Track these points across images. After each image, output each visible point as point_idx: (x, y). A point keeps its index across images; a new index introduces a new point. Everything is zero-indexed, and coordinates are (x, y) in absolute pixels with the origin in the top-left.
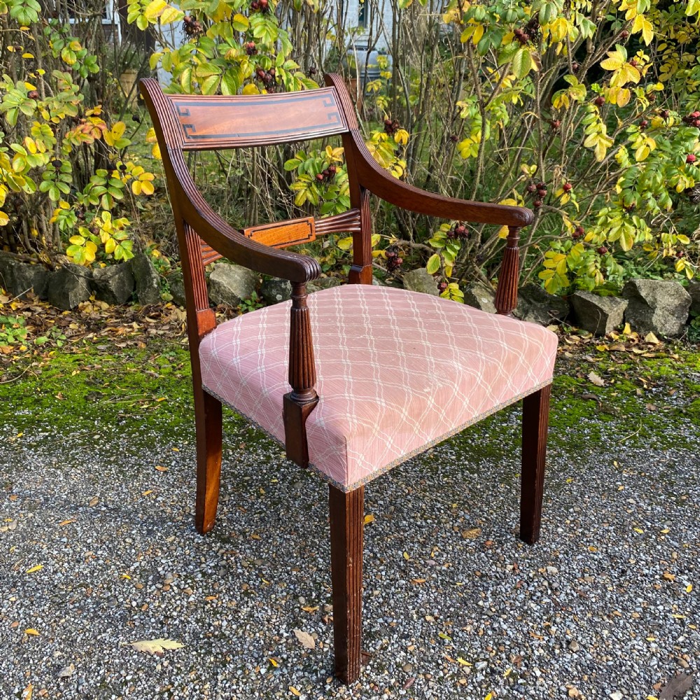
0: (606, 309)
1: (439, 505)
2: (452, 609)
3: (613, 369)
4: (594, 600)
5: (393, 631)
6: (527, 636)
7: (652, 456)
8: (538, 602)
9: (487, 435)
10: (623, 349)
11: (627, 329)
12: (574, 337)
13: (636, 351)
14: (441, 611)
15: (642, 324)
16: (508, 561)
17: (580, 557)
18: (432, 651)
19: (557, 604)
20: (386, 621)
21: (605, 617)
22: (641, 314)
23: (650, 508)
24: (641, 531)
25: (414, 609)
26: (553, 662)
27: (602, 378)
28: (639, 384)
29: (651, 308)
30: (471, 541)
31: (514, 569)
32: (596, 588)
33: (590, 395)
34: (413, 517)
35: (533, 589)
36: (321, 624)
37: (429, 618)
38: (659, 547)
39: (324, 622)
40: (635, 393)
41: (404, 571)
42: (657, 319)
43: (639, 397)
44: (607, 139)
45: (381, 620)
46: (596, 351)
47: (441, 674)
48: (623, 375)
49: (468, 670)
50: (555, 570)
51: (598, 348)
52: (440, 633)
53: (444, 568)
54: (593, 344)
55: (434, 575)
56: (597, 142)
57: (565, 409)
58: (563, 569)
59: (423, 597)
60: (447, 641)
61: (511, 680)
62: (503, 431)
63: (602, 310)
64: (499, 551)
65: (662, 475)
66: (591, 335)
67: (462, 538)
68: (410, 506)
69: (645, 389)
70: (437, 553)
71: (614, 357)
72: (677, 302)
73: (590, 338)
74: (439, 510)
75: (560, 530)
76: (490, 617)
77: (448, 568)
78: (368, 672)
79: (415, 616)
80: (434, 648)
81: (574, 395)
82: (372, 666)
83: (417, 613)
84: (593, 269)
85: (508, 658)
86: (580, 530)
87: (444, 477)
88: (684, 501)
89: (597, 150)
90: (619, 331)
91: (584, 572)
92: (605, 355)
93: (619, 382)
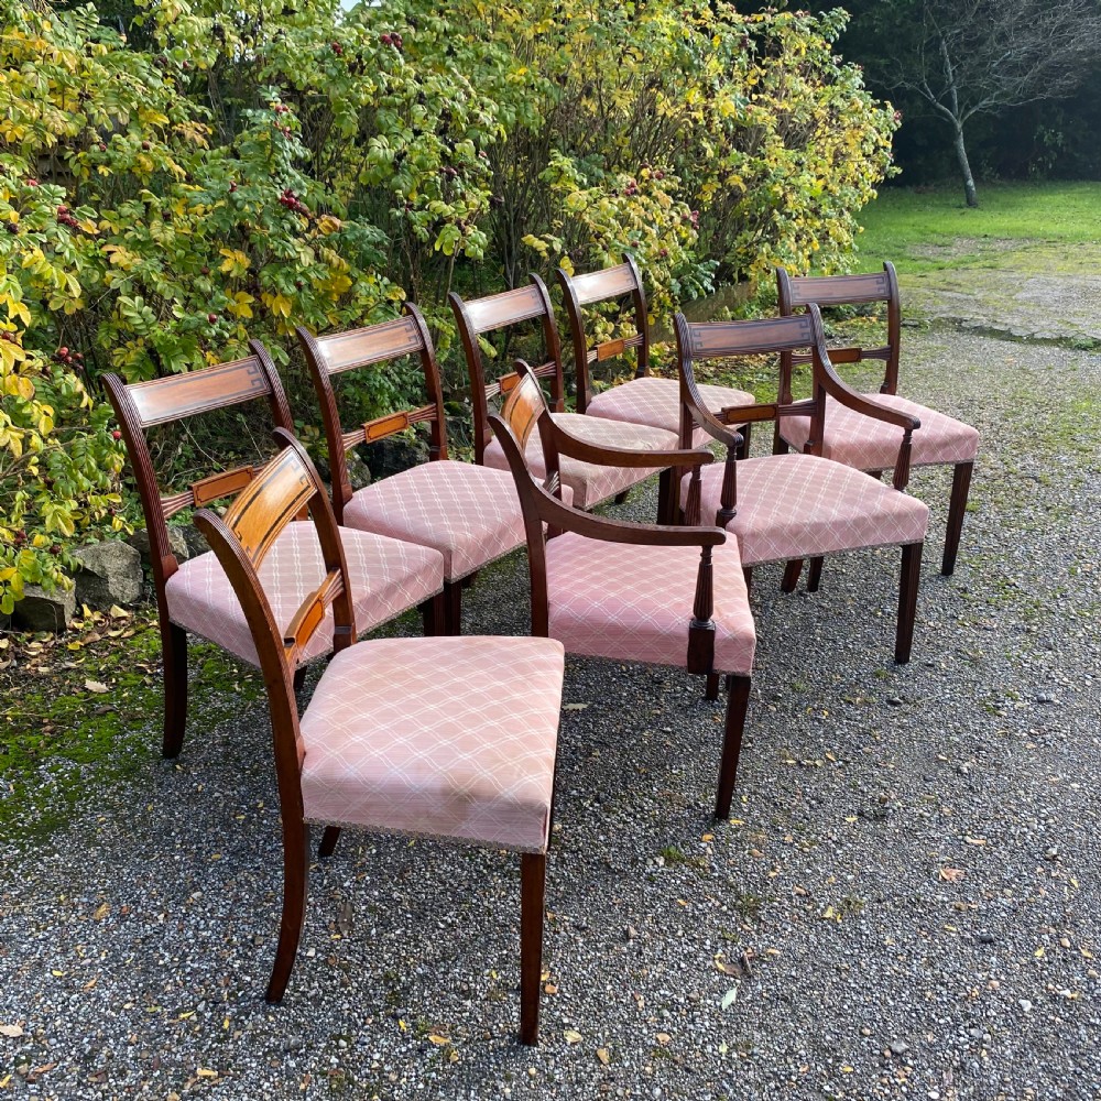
0: (57, 599)
1: (46, 908)
2: (140, 985)
3: (104, 667)
4: (247, 897)
5: (105, 1039)
6: (219, 959)
7: (205, 743)
8: (207, 928)
9: (33, 808)
10: (98, 637)
11: (87, 612)
12: (34, 645)
13: (113, 634)
14: (133, 994)
15: (100, 599)
16: (155, 914)
17: (211, 870)
18: (153, 1027)
19: (222, 919)
20: (91, 1037)
21: (265, 904)
22: (95, 589)
23: (235, 792)
24: (243, 817)
25: (106, 1009)
26: (252, 963)
27: (102, 682)
28: (142, 671)
29: (101, 579)
30: (107, 918)
31: (166, 916)
32: (242, 886)
33: (103, 708)
34: (30, 935)
35: (194, 921)
36: (30, 1086)
37: (127, 1006)
38: (265, 822)
39: (32, 1082)
40: (144, 684)
41: (68, 987)
42: (114, 588)
43: (151, 686)
44: (17, 431)
45: (86, 1040)
46: (72, 652)
47: (176, 1037)
48: (119, 668)
49: (194, 1018)
50: (199, 894)
51: (71, 647)
52: (148, 1010)
53: (103, 958)
54: (60, 645)
55: (100, 970)
56: (8, 437)
57: (90, 736)
58: (204, 888)
59: (106, 995)
60: (159, 1010)
61: (232, 999)
62: (46, 793)
63: (54, 603)
64: (139, 910)
65: (226, 756)
66: (52, 635)
67: (97, 922)
68: (15, 927)
69: (150, 675)
70: (84, 951)
71: (94, 651)
72: (126, 562)
73: (53, 639)
74: (50, 911)
75: (177, 858)
76: (178, 967)
77: (107, 955)
78: (114, 1084)
79: (113, 1014)
80: (152, 1024)
81: (88, 715)
82: (113, 1077)
83: (112, 1010)
84: (55, 574)
85: (218, 986)
86: (194, 847)
87: (25, 877)
88: (257, 770)
89: (12, 445)
90: (79, 616)
91: (223, 880)
92: (84, 653)
93: (120, 679)
